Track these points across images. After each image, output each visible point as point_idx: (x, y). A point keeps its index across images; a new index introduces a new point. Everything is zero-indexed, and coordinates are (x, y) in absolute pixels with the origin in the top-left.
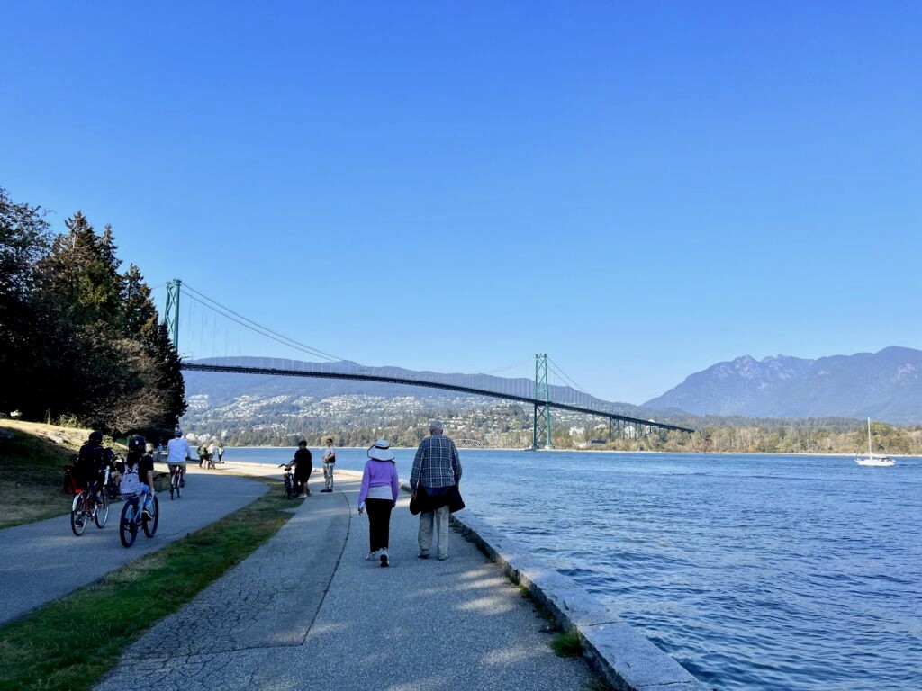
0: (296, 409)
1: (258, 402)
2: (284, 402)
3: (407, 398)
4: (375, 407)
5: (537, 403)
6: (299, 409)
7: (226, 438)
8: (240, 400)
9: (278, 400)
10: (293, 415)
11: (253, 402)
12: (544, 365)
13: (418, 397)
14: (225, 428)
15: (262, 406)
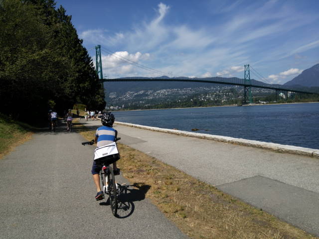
0: (147, 95)
2: (143, 93)
4: (177, 93)
5: (246, 86)
6: (149, 95)
7: (124, 108)
8: (127, 93)
9: (141, 92)
10: (147, 98)
11: (132, 94)
12: (248, 69)
14: (124, 104)
15: (135, 95)
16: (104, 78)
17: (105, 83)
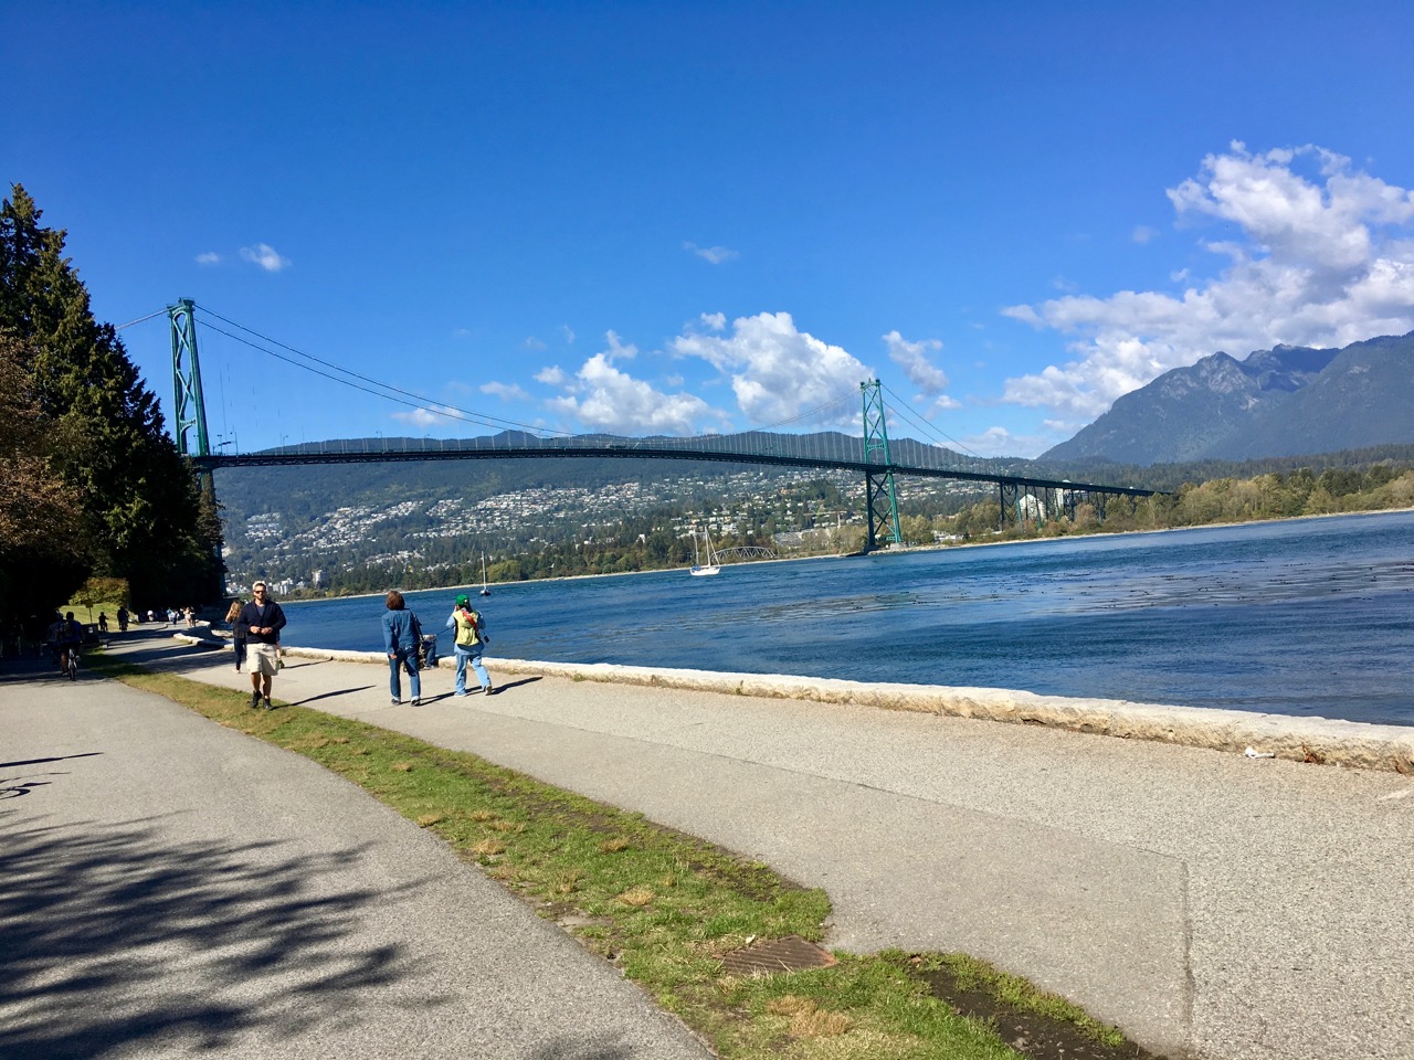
0: (434, 522)
1: (368, 516)
2: (413, 512)
3: (627, 485)
6: (441, 522)
7: (322, 585)
9: (406, 508)
10: (432, 535)
15: (376, 524)
16: (215, 450)
17: (221, 475)
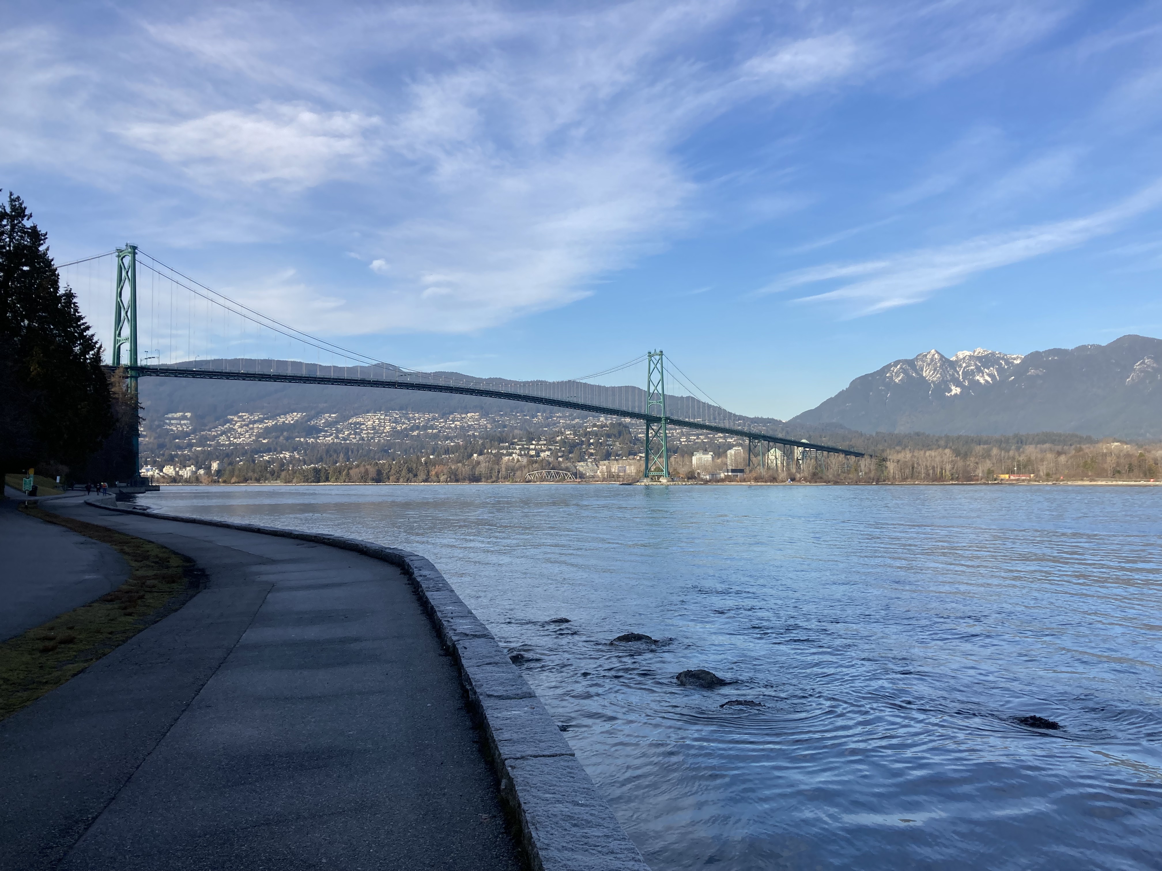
0: (314, 431)
1: (261, 421)
2: (297, 421)
3: (469, 415)
4: (425, 428)
5: (650, 420)
6: (318, 431)
7: (219, 472)
8: (236, 419)
9: (291, 418)
10: (311, 440)
11: (255, 422)
12: (659, 366)
13: (485, 414)
14: (217, 458)
15: (267, 427)
16: (142, 361)
17: (145, 383)
